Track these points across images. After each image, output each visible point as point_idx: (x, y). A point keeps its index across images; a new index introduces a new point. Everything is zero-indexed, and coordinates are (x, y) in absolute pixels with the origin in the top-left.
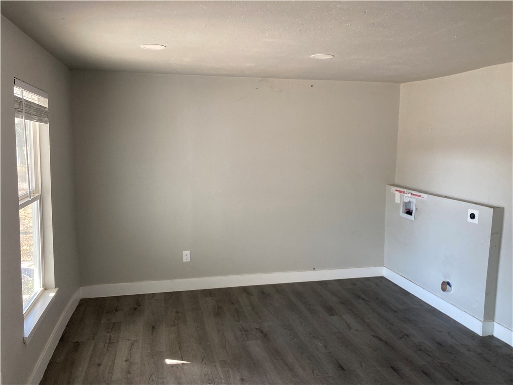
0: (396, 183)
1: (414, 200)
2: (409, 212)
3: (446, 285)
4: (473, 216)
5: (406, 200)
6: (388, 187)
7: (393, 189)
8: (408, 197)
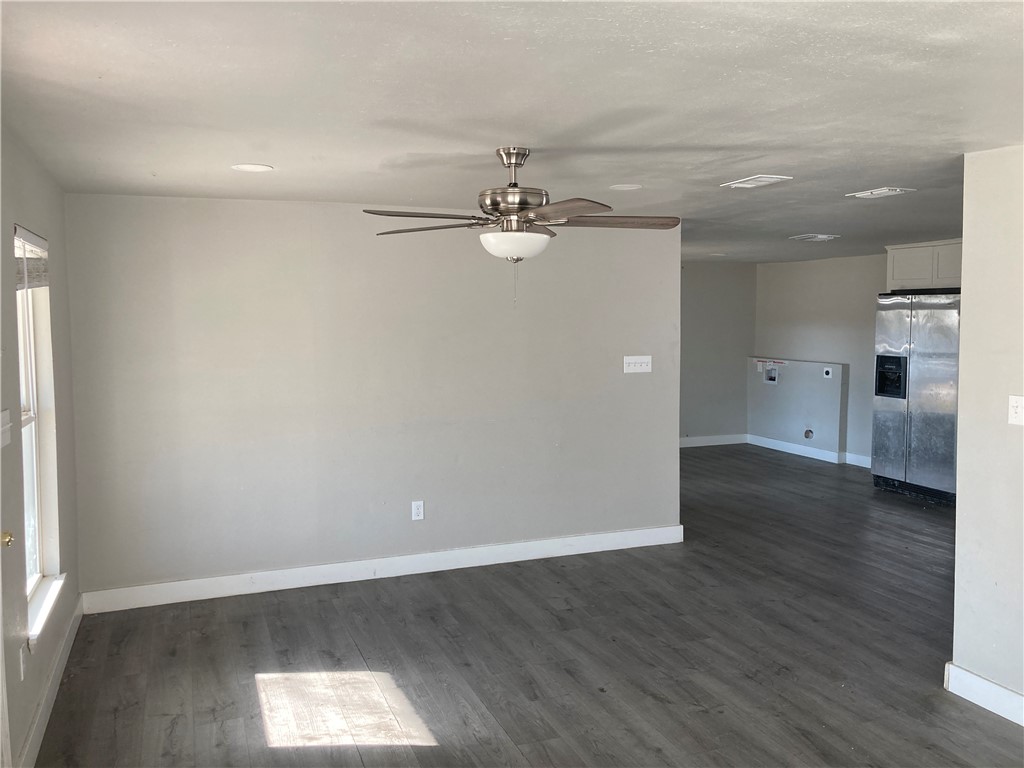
0: (756, 354)
1: (776, 366)
2: (773, 379)
3: (808, 434)
4: (827, 373)
5: (769, 368)
6: (749, 359)
7: (755, 360)
8: (770, 365)
